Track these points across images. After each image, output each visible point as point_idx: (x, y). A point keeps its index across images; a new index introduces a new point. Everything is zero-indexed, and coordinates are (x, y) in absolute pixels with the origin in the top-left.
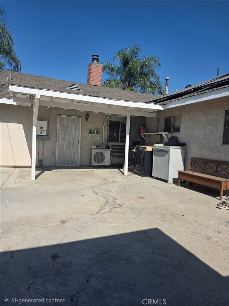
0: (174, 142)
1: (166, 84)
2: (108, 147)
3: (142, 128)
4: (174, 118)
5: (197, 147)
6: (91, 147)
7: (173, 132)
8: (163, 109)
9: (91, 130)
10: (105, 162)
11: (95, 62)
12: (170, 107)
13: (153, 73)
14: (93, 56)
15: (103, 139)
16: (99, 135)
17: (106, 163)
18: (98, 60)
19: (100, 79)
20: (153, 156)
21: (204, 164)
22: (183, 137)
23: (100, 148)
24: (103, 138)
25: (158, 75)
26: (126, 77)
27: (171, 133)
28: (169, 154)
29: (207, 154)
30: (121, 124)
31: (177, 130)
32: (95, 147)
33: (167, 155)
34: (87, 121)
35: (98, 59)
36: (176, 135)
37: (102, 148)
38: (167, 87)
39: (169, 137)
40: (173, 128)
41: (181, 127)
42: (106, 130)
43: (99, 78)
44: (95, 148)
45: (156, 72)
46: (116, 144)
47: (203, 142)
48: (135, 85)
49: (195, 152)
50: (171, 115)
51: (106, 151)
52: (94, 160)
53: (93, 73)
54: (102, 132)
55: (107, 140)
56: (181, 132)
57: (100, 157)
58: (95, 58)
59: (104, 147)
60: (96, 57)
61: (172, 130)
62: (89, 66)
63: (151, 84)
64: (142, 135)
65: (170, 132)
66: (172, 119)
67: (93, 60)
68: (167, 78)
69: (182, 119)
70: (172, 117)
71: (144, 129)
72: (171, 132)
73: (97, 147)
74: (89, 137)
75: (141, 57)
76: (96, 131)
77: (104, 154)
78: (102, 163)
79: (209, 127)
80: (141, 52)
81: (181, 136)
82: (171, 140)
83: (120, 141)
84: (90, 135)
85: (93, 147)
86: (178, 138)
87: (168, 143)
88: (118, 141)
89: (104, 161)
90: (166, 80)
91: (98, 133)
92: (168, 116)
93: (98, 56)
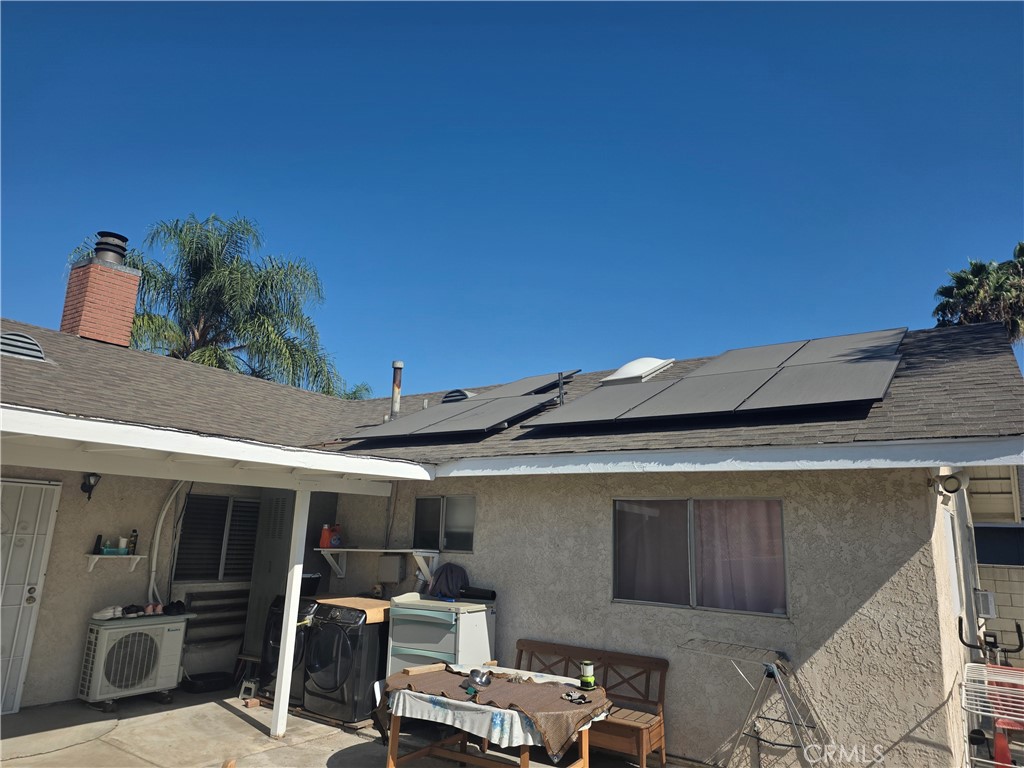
0: (454, 586)
1: (394, 382)
2: (172, 609)
3: (326, 527)
4: (451, 502)
5: (535, 605)
6: (97, 616)
7: (446, 548)
8: (428, 478)
9: (99, 537)
10: (156, 678)
11: (110, 257)
12: (455, 474)
13: (293, 311)
14: (103, 234)
15: (150, 572)
16: (138, 558)
17: (159, 680)
18: (121, 251)
19: (126, 319)
20: (390, 639)
21: (564, 662)
22: (483, 568)
23: (139, 617)
24: (154, 569)
25: (311, 321)
26: (196, 311)
27: (440, 552)
28: (456, 634)
29: (568, 630)
30: (234, 506)
31: (464, 541)
32: (119, 612)
33: (449, 637)
34: (89, 498)
35: (125, 250)
36: (456, 557)
37: (150, 616)
38: (397, 390)
39: (435, 564)
40: (448, 535)
41: (475, 534)
42: (169, 532)
43: (121, 317)
44: (119, 618)
45: (303, 311)
46: (207, 590)
47: (552, 588)
48: (227, 340)
49: (528, 624)
50: (440, 493)
51: (167, 627)
52: (107, 674)
53: (98, 297)
54: (152, 544)
55: (168, 575)
56: (475, 552)
57: (136, 657)
58: (110, 243)
59: (159, 609)
60: (117, 242)
61: (442, 540)
62: (82, 268)
63: (291, 345)
64: (326, 552)
65: (438, 548)
66: (443, 504)
67: (101, 248)
68: (399, 364)
69: (478, 508)
70: (443, 497)
71: (332, 531)
72: (441, 546)
73: (127, 610)
74: (87, 566)
75: (258, 256)
76: (123, 542)
77: (156, 639)
78: (144, 683)
79: (570, 542)
80: (258, 243)
81: (477, 563)
82: (443, 576)
83: (225, 575)
84: (97, 558)
85: (109, 613)
86: (468, 571)
87: (434, 587)
88: (212, 576)
89: (151, 676)
90: (395, 369)
91: (132, 550)
92: (430, 493)
93: (124, 240)
